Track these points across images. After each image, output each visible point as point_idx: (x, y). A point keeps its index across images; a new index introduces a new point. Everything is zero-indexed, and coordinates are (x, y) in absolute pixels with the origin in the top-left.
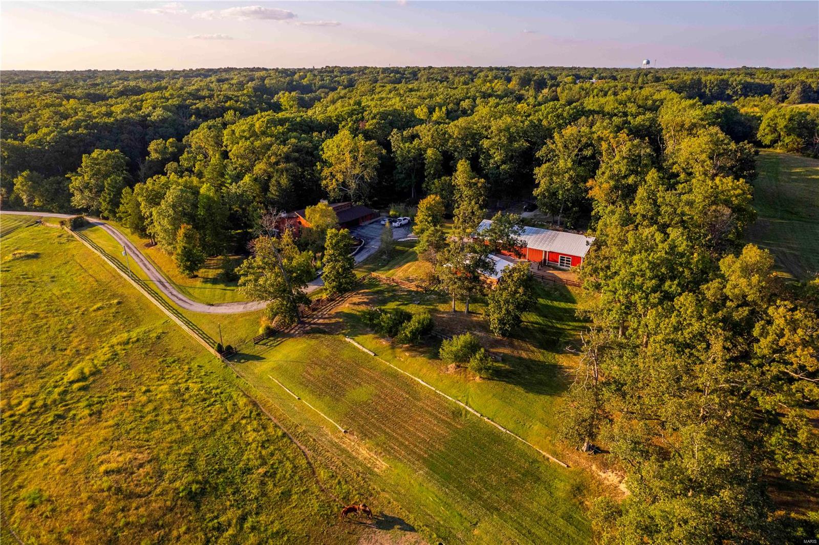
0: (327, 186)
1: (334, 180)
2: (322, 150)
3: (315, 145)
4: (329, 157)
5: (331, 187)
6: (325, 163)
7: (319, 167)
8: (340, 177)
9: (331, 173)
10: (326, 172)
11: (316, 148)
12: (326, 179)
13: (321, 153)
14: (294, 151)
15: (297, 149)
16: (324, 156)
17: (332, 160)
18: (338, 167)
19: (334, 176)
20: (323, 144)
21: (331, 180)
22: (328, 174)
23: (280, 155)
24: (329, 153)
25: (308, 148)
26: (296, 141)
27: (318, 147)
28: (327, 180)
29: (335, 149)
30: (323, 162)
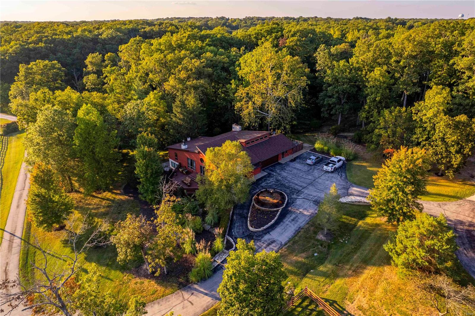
0: (241, 110)
1: (250, 103)
2: (239, 65)
3: (232, 60)
4: (246, 74)
5: (245, 112)
6: (241, 80)
7: (233, 86)
8: (258, 100)
9: (248, 94)
10: (242, 92)
11: (233, 63)
12: (240, 101)
13: (238, 68)
14: (207, 66)
15: (212, 64)
16: (240, 73)
17: (250, 78)
18: (256, 87)
19: (250, 98)
20: (241, 59)
21: (247, 102)
22: (244, 95)
23: (191, 70)
24: (247, 70)
25: (224, 63)
26: (212, 55)
27: (235, 62)
28: (243, 103)
29: (254, 65)
30: (239, 80)
